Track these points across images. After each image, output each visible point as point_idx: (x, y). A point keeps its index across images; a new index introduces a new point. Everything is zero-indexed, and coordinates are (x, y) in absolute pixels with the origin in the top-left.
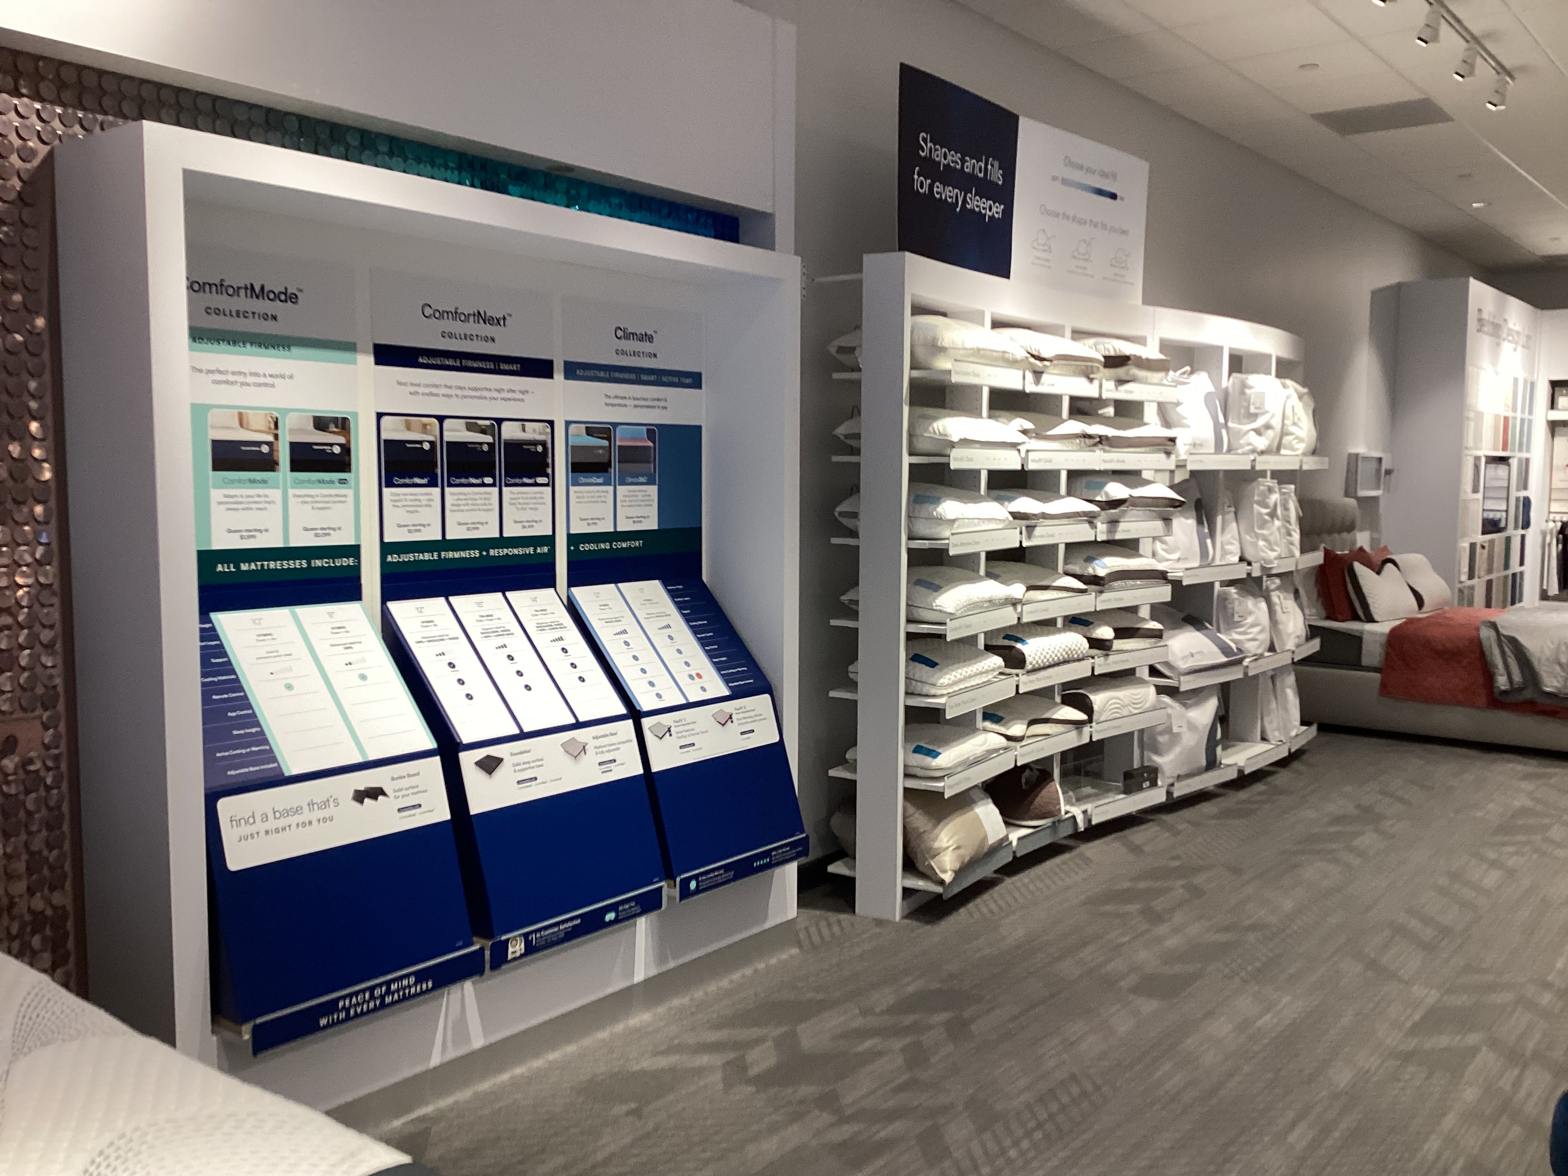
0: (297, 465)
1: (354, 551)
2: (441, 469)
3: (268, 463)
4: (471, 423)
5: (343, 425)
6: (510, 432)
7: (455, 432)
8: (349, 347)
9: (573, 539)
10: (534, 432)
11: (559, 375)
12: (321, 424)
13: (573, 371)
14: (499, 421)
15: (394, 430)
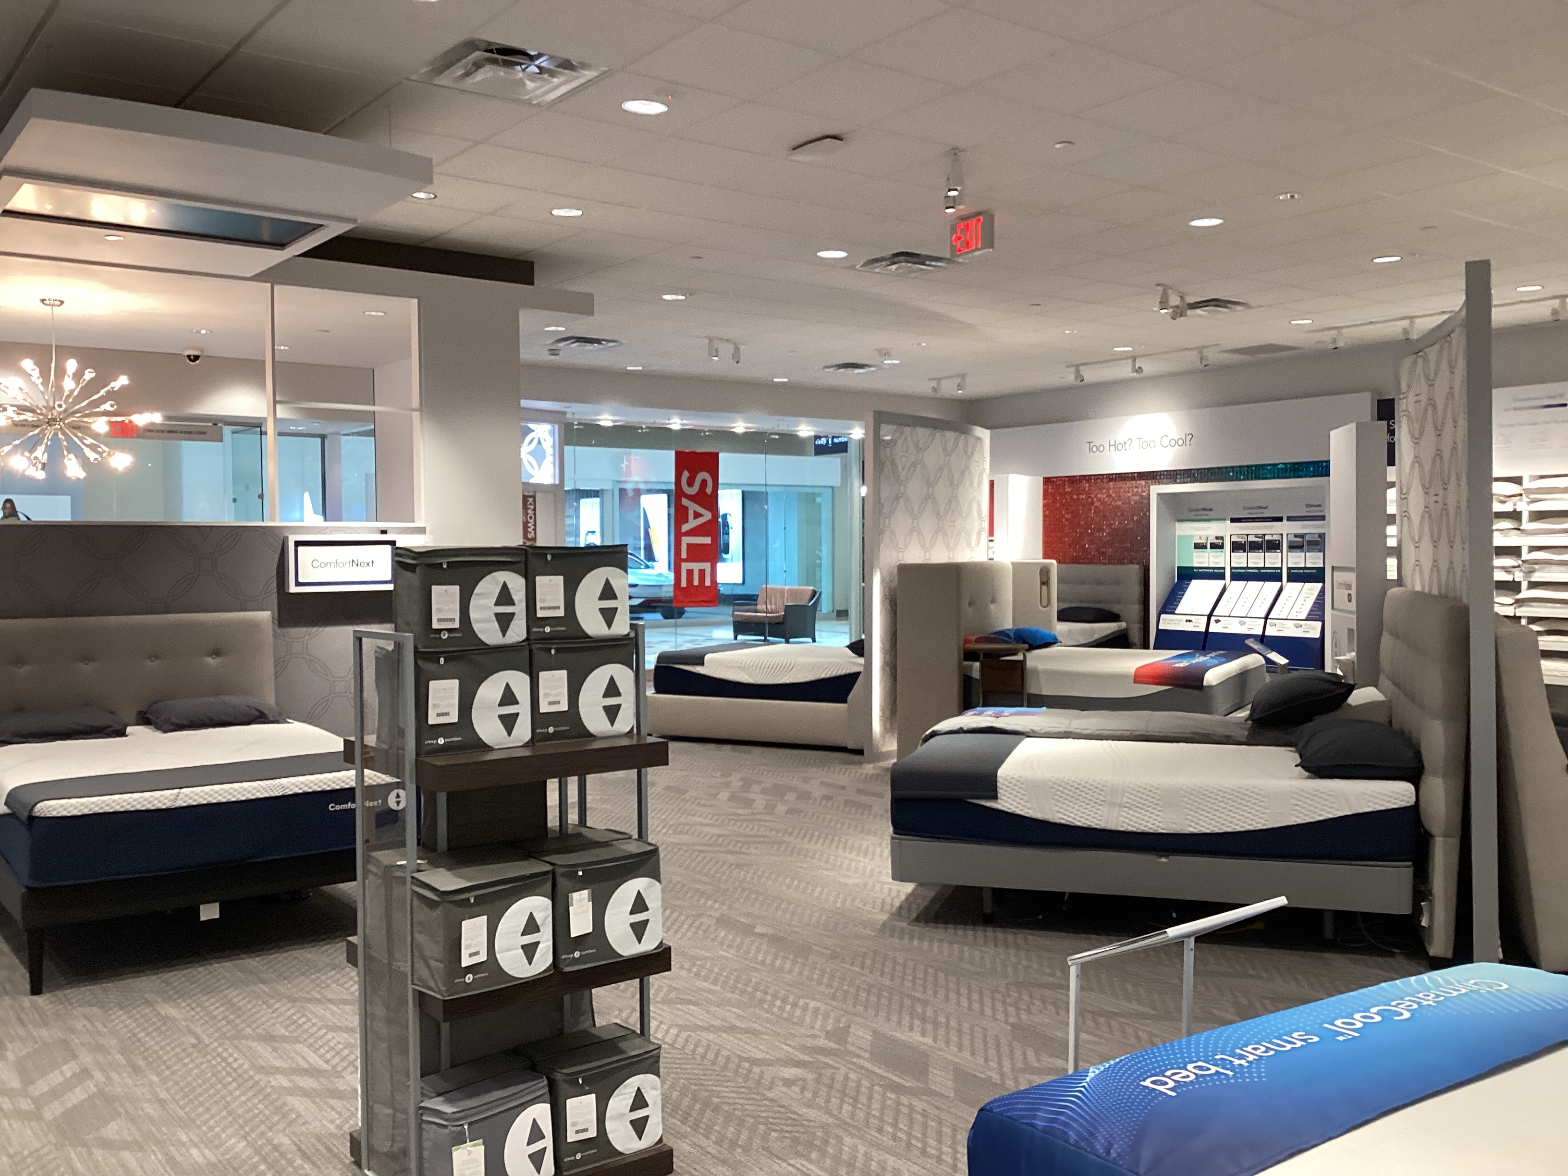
0: (1211, 548)
1: (1224, 568)
2: (1247, 548)
3: (1205, 547)
4: (1256, 536)
5: (1222, 538)
6: (1267, 538)
7: (1252, 538)
8: (1225, 520)
9: (1289, 569)
10: (1275, 537)
11: (1285, 521)
12: (1217, 538)
13: (1289, 519)
14: (1264, 535)
15: (1235, 539)
